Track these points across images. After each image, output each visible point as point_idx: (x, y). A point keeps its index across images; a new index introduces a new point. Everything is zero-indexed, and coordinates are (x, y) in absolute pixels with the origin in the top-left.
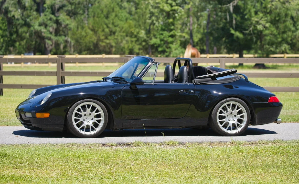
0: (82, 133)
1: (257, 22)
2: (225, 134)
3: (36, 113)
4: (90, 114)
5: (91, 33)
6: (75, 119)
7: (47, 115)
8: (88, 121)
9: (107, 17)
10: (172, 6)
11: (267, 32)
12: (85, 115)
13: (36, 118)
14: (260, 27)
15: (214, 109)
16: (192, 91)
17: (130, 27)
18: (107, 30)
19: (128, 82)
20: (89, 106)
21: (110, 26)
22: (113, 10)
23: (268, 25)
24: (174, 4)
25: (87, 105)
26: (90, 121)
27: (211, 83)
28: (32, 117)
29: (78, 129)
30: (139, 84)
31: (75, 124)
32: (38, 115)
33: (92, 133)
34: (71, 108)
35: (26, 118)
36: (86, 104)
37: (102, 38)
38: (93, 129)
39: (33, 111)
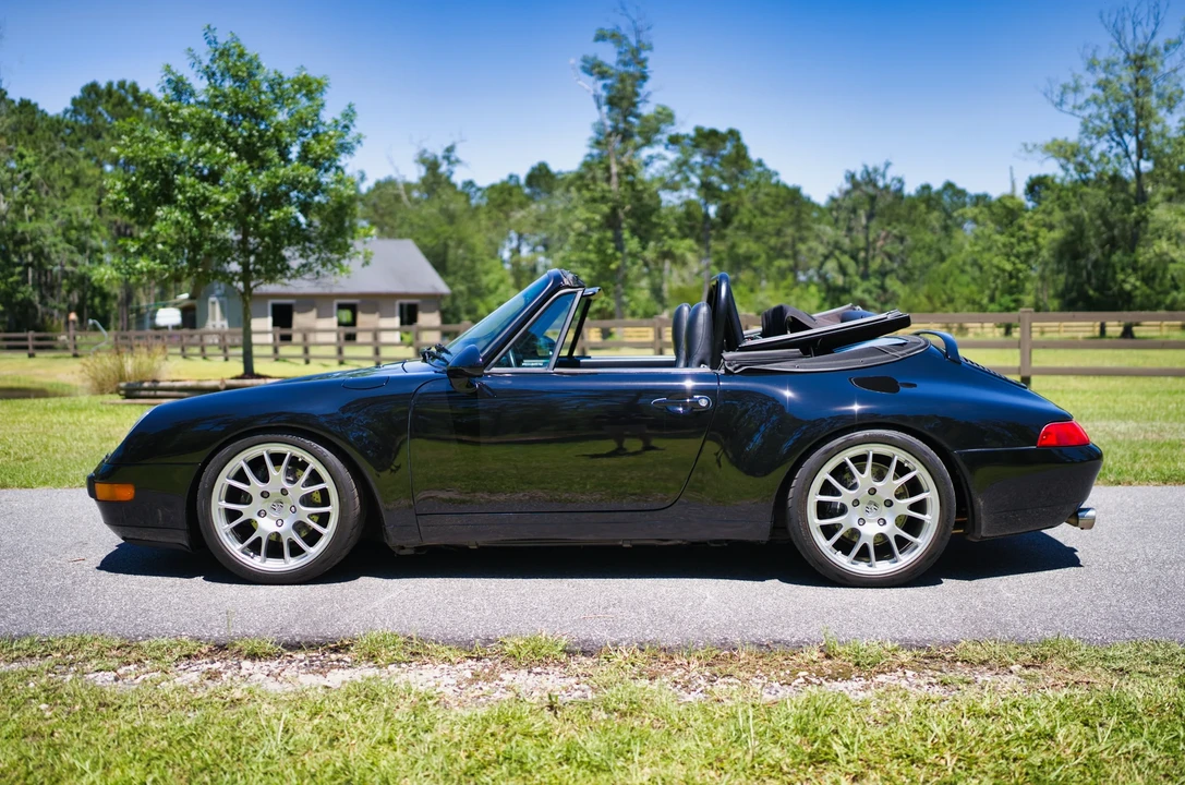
1: (1124, 281)
5: (924, 300)
9: (945, 282)
10: (1014, 264)
11: (1138, 292)
14: (1127, 287)
17: (972, 292)
18: (944, 297)
21: (948, 292)
22: (951, 274)
23: (1138, 284)
24: (1017, 261)
37: (938, 305)
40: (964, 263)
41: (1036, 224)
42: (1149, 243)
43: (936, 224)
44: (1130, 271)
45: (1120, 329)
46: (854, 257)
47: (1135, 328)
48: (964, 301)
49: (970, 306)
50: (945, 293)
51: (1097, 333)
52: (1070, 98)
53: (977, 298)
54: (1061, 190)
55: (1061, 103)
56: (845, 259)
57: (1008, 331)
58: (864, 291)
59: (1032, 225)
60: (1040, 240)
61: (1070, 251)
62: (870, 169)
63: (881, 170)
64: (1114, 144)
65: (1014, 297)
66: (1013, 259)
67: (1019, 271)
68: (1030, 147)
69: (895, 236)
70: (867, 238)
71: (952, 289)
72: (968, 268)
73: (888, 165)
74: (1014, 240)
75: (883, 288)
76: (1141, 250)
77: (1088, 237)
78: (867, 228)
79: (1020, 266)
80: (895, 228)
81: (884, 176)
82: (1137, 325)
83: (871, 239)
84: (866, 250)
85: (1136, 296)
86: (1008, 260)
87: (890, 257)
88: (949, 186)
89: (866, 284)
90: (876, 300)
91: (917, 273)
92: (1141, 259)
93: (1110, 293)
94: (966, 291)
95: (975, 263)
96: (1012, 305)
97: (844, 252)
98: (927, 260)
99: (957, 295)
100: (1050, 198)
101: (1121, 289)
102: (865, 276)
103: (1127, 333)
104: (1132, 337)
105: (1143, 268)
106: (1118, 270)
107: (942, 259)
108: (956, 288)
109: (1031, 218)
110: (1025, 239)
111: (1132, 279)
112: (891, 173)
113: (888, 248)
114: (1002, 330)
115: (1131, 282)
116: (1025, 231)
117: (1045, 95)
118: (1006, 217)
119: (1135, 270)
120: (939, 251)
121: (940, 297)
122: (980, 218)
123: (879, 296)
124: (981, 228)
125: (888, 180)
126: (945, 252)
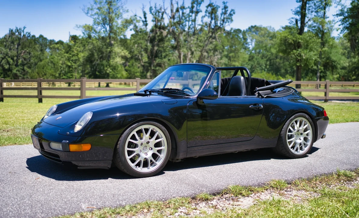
0: (138, 171)
2: (294, 156)
3: (69, 144)
4: (148, 143)
6: (128, 151)
7: (86, 147)
8: (146, 152)
12: (142, 144)
13: (70, 151)
15: (284, 128)
16: (262, 107)
19: (190, 96)
20: (147, 130)
22: (45, 66)
25: (144, 129)
26: (148, 152)
27: (275, 96)
28: (62, 150)
29: (132, 165)
30: (206, 97)
31: (128, 158)
32: (73, 147)
33: (151, 169)
34: (123, 136)
35: (52, 150)
36: (143, 127)
38: (152, 164)
39: (64, 141)
40: (48, 62)
41: (77, 51)
42: (114, 58)
43: (38, 49)
44: (108, 67)
45: (105, 85)
46: (12, 59)
47: (110, 84)
48: (50, 75)
49: (51, 77)
50: (43, 72)
51: (98, 86)
52: (90, 12)
53: (54, 74)
54: (82, 40)
55: (88, 13)
56: (9, 59)
57: (69, 85)
58: (17, 71)
59: (76, 51)
60: (79, 56)
61: (89, 60)
62: (18, 29)
63: (23, 29)
64: (103, 27)
65: (71, 74)
66: (71, 61)
67: (72, 65)
68: (78, 26)
69: (27, 52)
70: (18, 52)
71: (46, 71)
72: (50, 64)
73: (24, 28)
74: (71, 55)
75: (23, 69)
76: (112, 60)
77: (95, 56)
78: (17, 48)
79: (73, 64)
80: (28, 49)
81: (23, 31)
82: (111, 83)
83: (19, 53)
84: (17, 57)
85: (110, 75)
86: (69, 62)
87: (25, 59)
88: (41, 36)
89: (17, 69)
90: (21, 74)
91: (33, 65)
92: (111, 63)
93: (103, 73)
94: (50, 72)
95: (52, 62)
96: (71, 76)
97: (9, 57)
98: (36, 61)
99: (47, 73)
100: (79, 43)
101: (106, 72)
102: (17, 65)
103: (108, 86)
104: (109, 87)
105: (112, 66)
106: (105, 66)
107: (41, 61)
108: (47, 70)
109: (76, 49)
110: (74, 55)
111: (109, 69)
112: (25, 31)
113: (24, 56)
114: (67, 85)
115: (109, 70)
116: (74, 53)
117: (83, 10)
118: (68, 48)
119: (110, 66)
120: (40, 58)
121: (42, 73)
122: (60, 48)
123: (22, 72)
124: (60, 51)
125: (25, 33)
126: (42, 58)
